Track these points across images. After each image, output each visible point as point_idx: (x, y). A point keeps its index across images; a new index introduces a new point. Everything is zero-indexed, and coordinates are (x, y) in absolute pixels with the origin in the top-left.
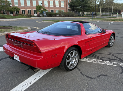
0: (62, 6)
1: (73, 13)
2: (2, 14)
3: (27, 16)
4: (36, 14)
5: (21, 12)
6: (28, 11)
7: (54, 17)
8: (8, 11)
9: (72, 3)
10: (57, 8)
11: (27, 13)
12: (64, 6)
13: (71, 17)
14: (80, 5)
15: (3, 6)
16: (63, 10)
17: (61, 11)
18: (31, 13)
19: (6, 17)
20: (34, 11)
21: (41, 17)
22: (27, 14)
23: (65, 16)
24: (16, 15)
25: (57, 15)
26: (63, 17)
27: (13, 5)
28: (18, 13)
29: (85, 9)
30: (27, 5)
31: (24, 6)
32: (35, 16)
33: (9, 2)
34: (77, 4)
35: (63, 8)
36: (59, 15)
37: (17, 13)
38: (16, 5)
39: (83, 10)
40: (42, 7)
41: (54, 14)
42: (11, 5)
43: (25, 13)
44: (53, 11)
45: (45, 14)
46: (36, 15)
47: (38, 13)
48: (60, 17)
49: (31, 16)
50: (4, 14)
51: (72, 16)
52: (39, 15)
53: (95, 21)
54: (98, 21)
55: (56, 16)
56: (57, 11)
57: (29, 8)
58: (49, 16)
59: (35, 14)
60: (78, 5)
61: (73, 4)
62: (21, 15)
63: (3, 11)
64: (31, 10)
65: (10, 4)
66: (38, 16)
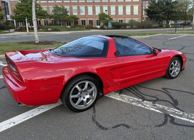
0: (134, 14)
1: (150, 22)
2: (58, 25)
3: (88, 28)
4: (100, 25)
5: (80, 23)
6: (90, 21)
7: (122, 29)
8: (65, 21)
9: (150, 7)
10: (128, 16)
11: (87, 23)
12: (137, 14)
13: (147, 28)
14: (162, 10)
15: (58, 15)
16: (137, 20)
17: (133, 20)
18: (92, 24)
19: (59, 29)
20: (97, 21)
21: (104, 29)
22: (88, 25)
23: (139, 28)
24: (74, 27)
25: (127, 27)
26: (136, 28)
27: (71, 13)
28: (77, 23)
29: (169, 17)
30: (88, 13)
31: (84, 14)
32: (97, 29)
33: (66, 9)
34: (157, 9)
35: (136, 16)
36: (129, 27)
37: (75, 24)
38: (75, 14)
39: (166, 17)
40: (107, 16)
41: (122, 25)
42: (69, 14)
43: (85, 24)
44: (122, 20)
45: (110, 26)
46: (99, 27)
47: (102, 24)
48: (131, 28)
49: (93, 28)
50: (60, 25)
51: (149, 27)
52: (103, 26)
53: (181, 34)
54: (186, 35)
55: (125, 28)
56: (127, 21)
57: (91, 16)
58: (116, 29)
59: (97, 25)
60: (159, 10)
61: (152, 10)
62: (80, 26)
63: (60, 21)
64: (93, 19)
65: (67, 12)
66: (102, 28)
